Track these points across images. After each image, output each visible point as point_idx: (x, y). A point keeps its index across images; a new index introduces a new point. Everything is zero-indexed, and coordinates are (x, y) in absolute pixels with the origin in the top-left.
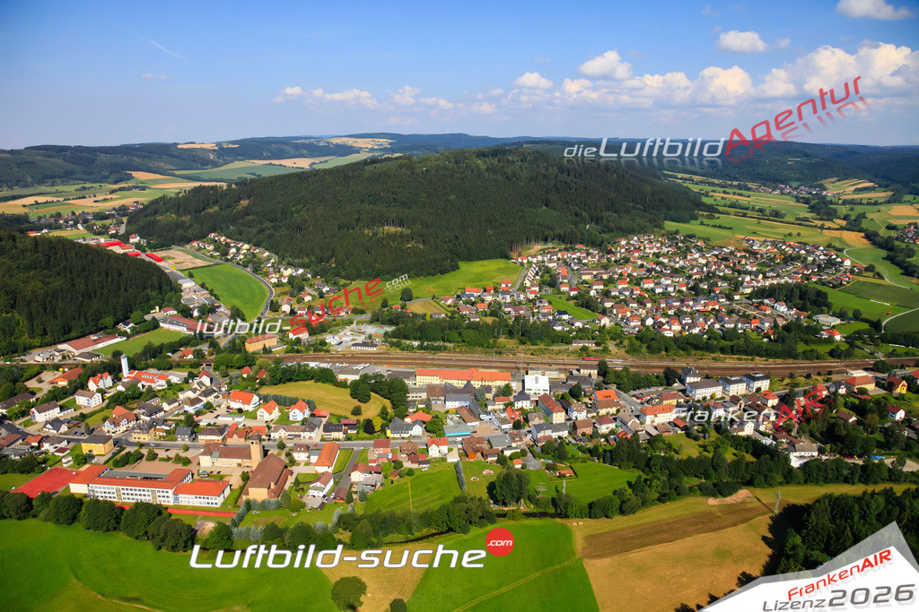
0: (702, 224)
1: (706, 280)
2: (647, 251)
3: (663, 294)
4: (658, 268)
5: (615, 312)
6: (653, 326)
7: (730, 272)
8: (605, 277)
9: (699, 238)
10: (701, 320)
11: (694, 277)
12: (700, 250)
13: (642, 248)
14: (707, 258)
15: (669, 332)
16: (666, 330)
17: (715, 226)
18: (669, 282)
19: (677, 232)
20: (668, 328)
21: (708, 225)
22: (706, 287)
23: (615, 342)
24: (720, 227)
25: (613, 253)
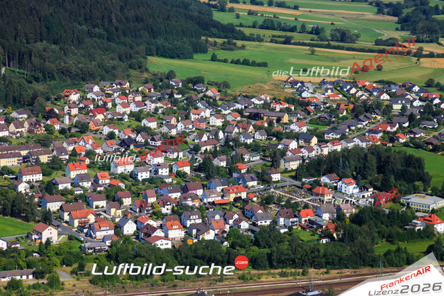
0: (214, 59)
1: (223, 152)
2: (119, 109)
3: (151, 181)
4: (140, 139)
5: (66, 217)
6: (136, 235)
7: (264, 138)
8: (44, 159)
9: (210, 84)
10: (217, 217)
11: (203, 149)
12: (211, 103)
13: (110, 105)
14: (224, 116)
15: (164, 242)
16: (159, 238)
17: (237, 62)
18: (160, 160)
19: (170, 75)
20: (162, 235)
21: (225, 61)
22: (224, 164)
23: (70, 269)
24: (246, 63)
25: (58, 117)
